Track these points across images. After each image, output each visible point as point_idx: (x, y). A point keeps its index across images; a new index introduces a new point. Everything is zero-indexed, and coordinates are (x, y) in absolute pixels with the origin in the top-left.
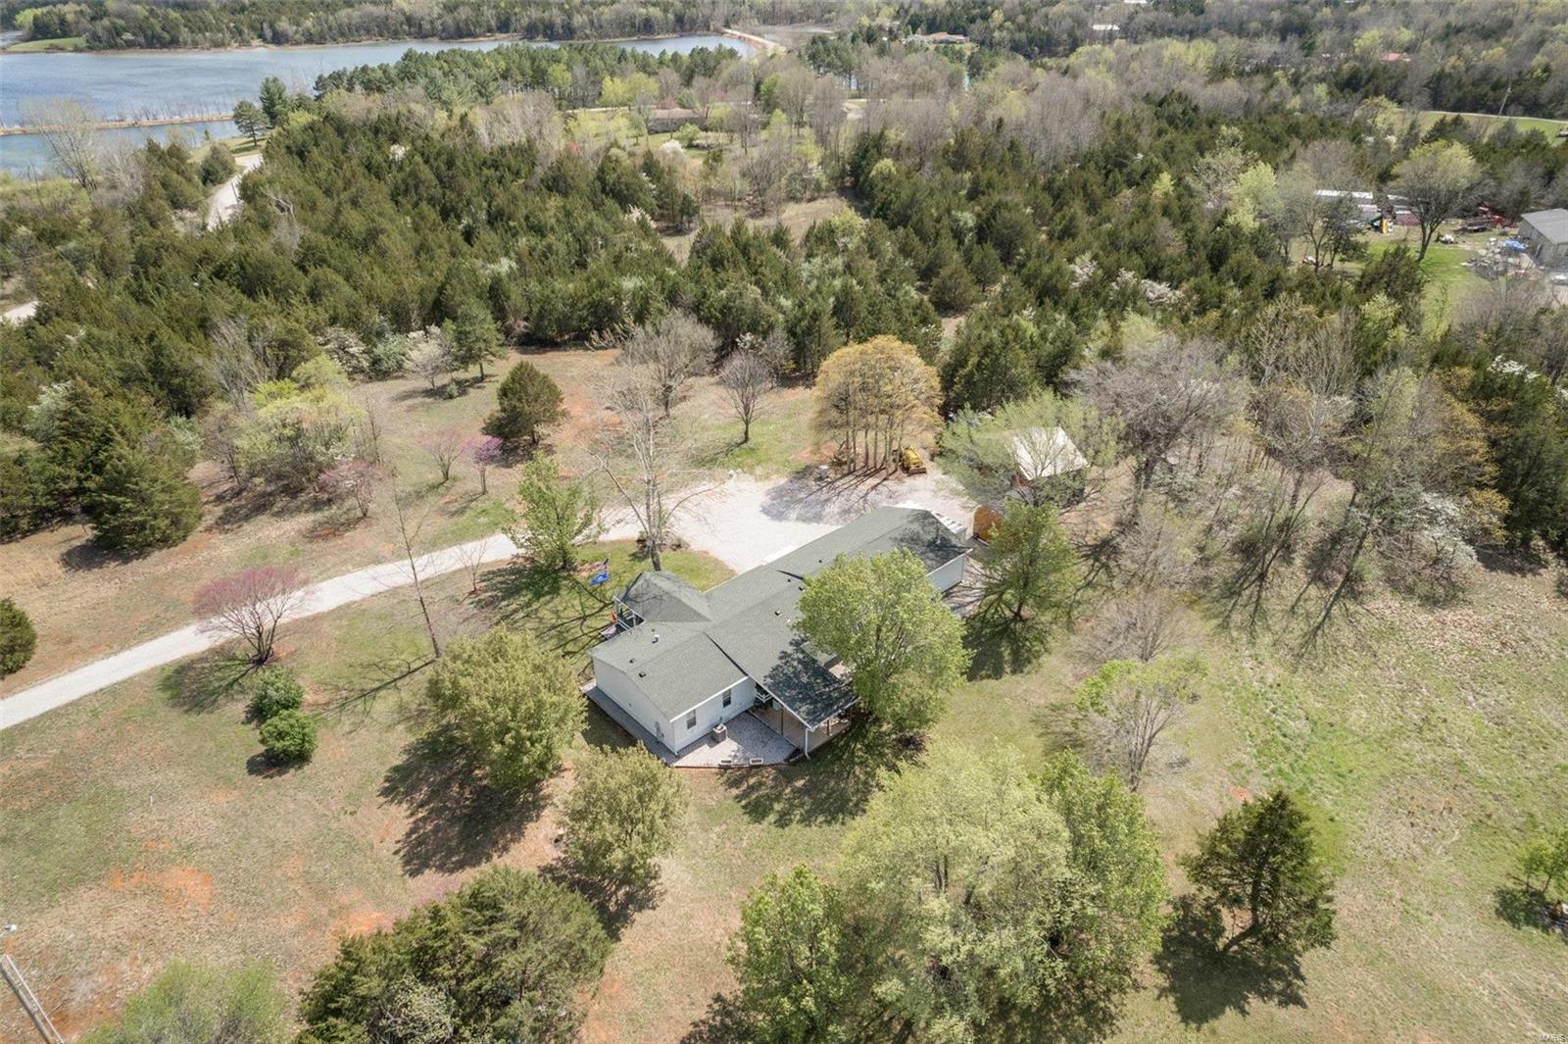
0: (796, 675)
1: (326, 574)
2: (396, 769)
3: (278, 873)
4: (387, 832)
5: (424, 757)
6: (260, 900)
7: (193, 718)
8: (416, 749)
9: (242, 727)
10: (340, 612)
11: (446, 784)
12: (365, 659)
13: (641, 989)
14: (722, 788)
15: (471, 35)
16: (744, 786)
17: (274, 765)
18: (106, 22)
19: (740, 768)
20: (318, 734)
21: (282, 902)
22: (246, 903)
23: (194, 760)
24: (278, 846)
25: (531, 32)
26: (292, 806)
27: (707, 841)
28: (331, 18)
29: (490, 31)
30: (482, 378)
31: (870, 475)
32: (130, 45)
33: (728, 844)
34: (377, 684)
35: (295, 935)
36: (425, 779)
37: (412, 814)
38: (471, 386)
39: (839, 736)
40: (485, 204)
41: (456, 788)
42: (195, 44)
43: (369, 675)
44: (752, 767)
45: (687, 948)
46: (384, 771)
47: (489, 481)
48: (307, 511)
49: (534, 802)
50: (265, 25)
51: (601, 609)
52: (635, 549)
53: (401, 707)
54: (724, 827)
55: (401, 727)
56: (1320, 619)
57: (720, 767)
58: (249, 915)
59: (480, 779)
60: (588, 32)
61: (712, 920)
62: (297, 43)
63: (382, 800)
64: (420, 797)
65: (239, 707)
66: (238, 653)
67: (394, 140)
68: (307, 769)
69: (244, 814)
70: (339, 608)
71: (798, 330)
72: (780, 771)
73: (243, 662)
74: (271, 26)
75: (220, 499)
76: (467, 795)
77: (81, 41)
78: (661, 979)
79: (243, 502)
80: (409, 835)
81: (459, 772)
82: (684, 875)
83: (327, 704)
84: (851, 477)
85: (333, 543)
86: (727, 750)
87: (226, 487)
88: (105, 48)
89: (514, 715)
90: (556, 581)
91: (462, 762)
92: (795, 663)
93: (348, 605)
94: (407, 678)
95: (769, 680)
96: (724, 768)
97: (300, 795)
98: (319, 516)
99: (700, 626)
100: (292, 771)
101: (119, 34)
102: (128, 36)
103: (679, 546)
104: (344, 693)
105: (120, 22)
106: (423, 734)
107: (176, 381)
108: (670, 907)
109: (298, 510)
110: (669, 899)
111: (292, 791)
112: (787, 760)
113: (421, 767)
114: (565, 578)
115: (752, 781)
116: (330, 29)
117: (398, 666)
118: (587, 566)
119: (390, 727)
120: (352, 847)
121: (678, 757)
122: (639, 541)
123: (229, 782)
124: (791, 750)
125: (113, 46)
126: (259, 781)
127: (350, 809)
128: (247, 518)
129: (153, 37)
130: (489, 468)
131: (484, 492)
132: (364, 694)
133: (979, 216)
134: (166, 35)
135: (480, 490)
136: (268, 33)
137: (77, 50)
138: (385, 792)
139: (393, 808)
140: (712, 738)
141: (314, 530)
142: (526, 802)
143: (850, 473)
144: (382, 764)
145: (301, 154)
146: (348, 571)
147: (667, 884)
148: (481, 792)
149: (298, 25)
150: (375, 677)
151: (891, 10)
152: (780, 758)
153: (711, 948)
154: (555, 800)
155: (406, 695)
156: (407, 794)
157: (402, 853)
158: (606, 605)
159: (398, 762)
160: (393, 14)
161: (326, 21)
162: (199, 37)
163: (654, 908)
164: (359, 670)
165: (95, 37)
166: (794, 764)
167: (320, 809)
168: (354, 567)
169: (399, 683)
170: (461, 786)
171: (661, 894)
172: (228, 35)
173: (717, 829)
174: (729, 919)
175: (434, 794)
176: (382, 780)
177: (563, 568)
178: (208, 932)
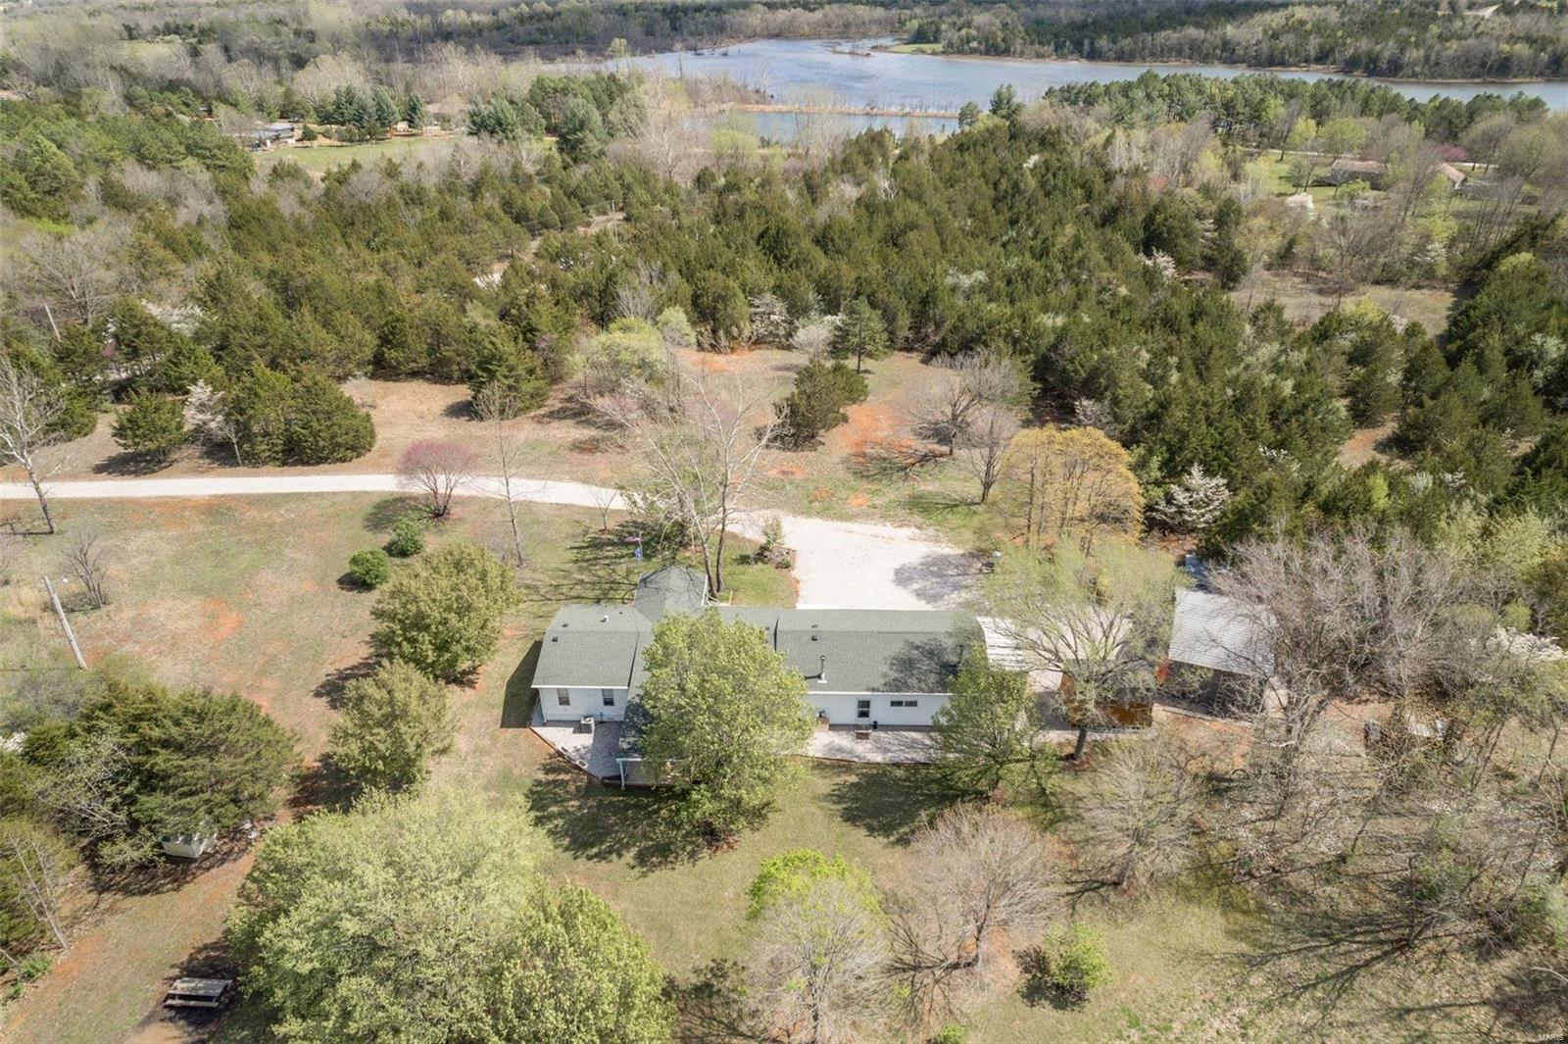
14: (538, 767)
15: (1283, 63)
16: (551, 777)
18: (963, 32)
19: (568, 761)
25: (1350, 65)
29: (1306, 61)
32: (973, 51)
42: (1022, 54)
44: (576, 767)
54: (500, 795)
57: (558, 751)
60: (1418, 69)
62: (1108, 60)
72: (590, 784)
77: (939, 47)
86: (579, 743)
88: (954, 53)
96: (560, 754)
101: (968, 42)
102: (974, 44)
103: (785, 567)
105: (973, 33)
112: (605, 779)
115: (563, 777)
121: (544, 725)
125: (961, 52)
137: (934, 53)
141: (585, 442)
152: (603, 774)
165: (950, 44)
166: (607, 786)
173: (492, 793)
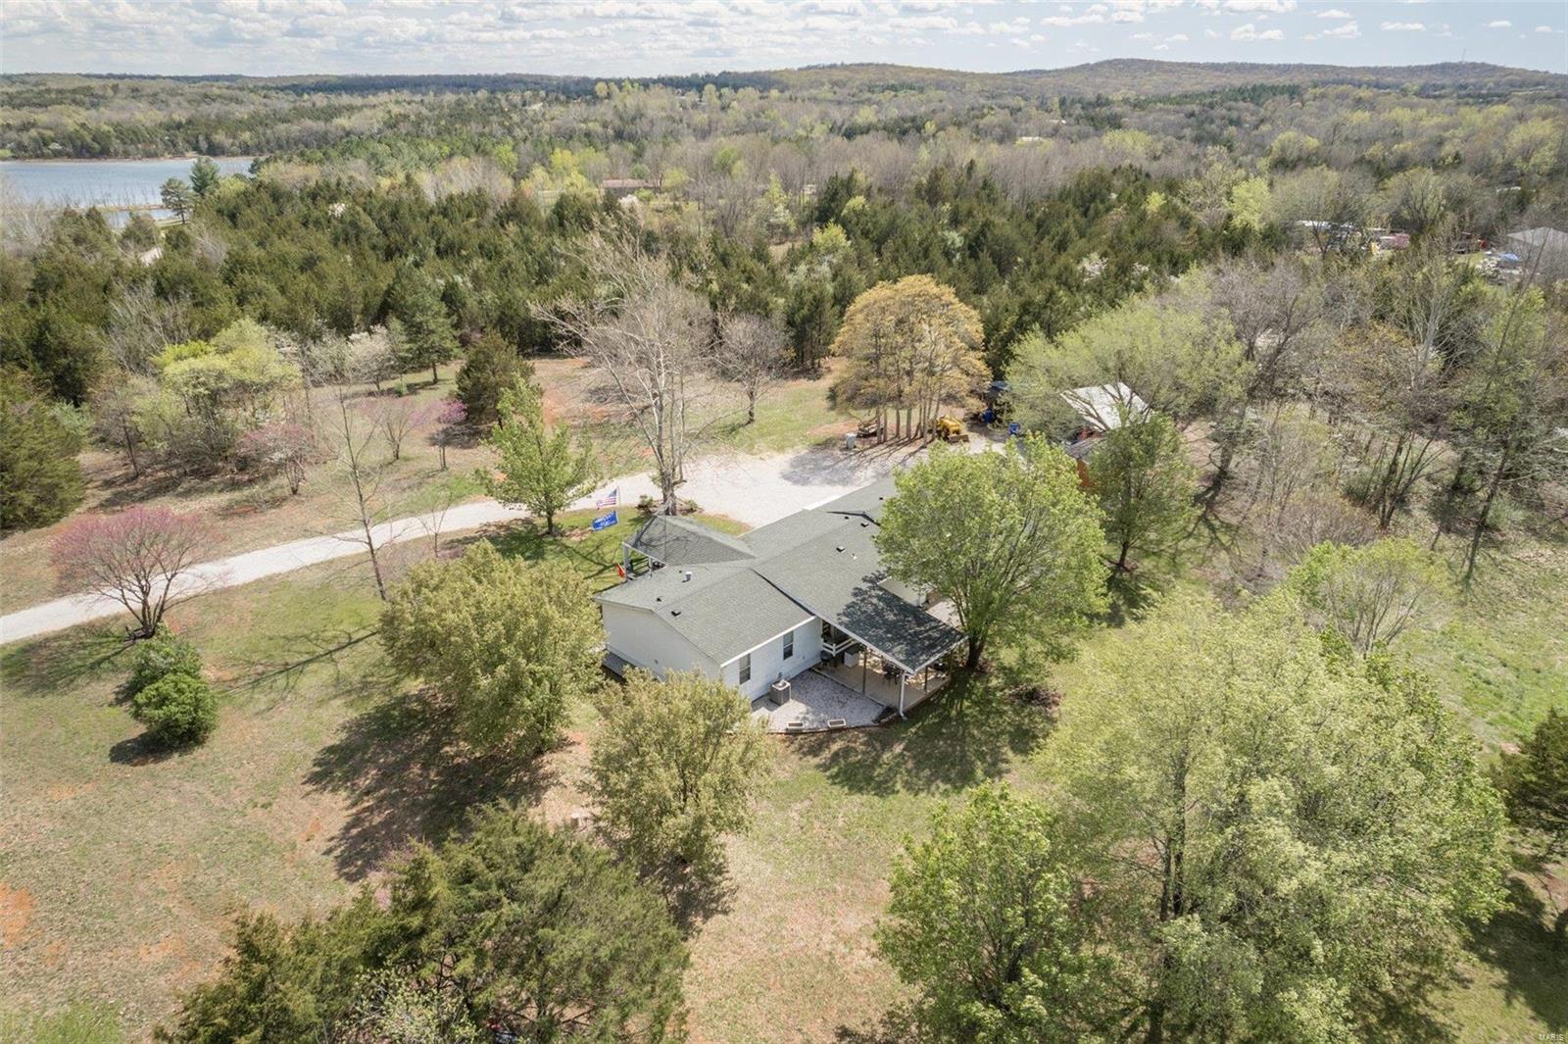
0: (879, 613)
1: (243, 548)
2: (331, 750)
3: (143, 886)
4: (317, 826)
5: (371, 735)
6: (109, 924)
7: (36, 701)
8: (359, 726)
9: (109, 710)
10: (260, 585)
11: (404, 764)
12: (290, 631)
13: (723, 1025)
14: (795, 757)
16: (826, 754)
17: (152, 752)
18: (33, 133)
19: (813, 733)
20: (220, 712)
21: (145, 926)
22: (85, 929)
23: (31, 750)
24: (147, 851)
26: (173, 800)
27: (786, 821)
28: (269, 132)
30: (436, 381)
31: (905, 444)
32: (57, 155)
33: (817, 824)
34: (306, 657)
35: (161, 971)
36: (373, 760)
37: (354, 805)
38: (422, 388)
39: (939, 693)
40: (434, 243)
41: (416, 769)
42: (126, 155)
43: (295, 648)
44: (831, 731)
45: (783, 962)
46: (314, 752)
47: (449, 460)
48: (221, 491)
49: (531, 783)
50: (201, 138)
51: (601, 572)
52: (635, 514)
53: (338, 680)
54: (807, 803)
55: (338, 702)
56: (1466, 569)
57: (788, 733)
58: (86, 946)
59: (453, 758)
61: (814, 922)
62: (234, 155)
63: (309, 788)
64: (364, 782)
65: (108, 687)
66: (113, 629)
67: (333, 199)
68: (199, 754)
69: (99, 813)
70: (258, 581)
71: (797, 318)
72: (870, 734)
73: (119, 639)
74: (207, 138)
75: (108, 484)
76: (432, 775)
77: (5, 151)
78: (752, 1008)
79: (138, 486)
80: (347, 829)
81: (423, 750)
82: (762, 865)
83: (236, 680)
84: (881, 447)
85: (252, 519)
86: (792, 713)
87: (118, 473)
88: (30, 157)
89: (509, 638)
90: (539, 546)
91: (426, 738)
92: (875, 601)
93: (270, 578)
94: (347, 649)
95: (845, 619)
96: (793, 734)
97: (187, 786)
98: (237, 495)
99: (744, 563)
100: (176, 755)
101: (46, 145)
102: (56, 146)
103: (691, 511)
104: (260, 669)
105: (49, 133)
106: (369, 707)
107: (64, 361)
108: (749, 907)
109: (210, 490)
110: (744, 897)
111: (175, 782)
112: (877, 721)
113: (367, 746)
114: (551, 543)
115: (835, 747)
116: (268, 142)
117: (335, 637)
118: (578, 531)
119: (321, 703)
120: (262, 847)
122: (640, 507)
123: (81, 775)
124: (880, 710)
125: (39, 155)
126: (128, 771)
127: (262, 800)
128: (142, 499)
129: (82, 147)
130: (448, 449)
131: (444, 467)
132: (286, 669)
133: (966, 236)
134: (96, 146)
135: (438, 466)
136: (204, 145)
138: (314, 779)
139: (327, 798)
140: (772, 698)
141: (229, 507)
142: (519, 781)
143: (879, 443)
144: (312, 745)
145: (233, 217)
146: (271, 545)
147: (739, 878)
148: (453, 773)
149: (234, 137)
150: (303, 649)
151: (824, 127)
152: (867, 717)
153: (821, 960)
154: (562, 779)
155: (344, 667)
156: (346, 778)
157: (337, 852)
158: (606, 568)
159: (336, 741)
160: (333, 129)
161: (264, 134)
162: (131, 148)
163: (725, 912)
164: (281, 642)
165: (21, 147)
166: (887, 725)
167: (217, 802)
168: (279, 541)
169: (336, 656)
170: (425, 767)
171: (734, 892)
172: (161, 146)
173: (798, 806)
174: (839, 920)
175: (385, 777)
176: (310, 763)
177: (548, 533)
178: (15, 974)
